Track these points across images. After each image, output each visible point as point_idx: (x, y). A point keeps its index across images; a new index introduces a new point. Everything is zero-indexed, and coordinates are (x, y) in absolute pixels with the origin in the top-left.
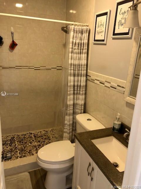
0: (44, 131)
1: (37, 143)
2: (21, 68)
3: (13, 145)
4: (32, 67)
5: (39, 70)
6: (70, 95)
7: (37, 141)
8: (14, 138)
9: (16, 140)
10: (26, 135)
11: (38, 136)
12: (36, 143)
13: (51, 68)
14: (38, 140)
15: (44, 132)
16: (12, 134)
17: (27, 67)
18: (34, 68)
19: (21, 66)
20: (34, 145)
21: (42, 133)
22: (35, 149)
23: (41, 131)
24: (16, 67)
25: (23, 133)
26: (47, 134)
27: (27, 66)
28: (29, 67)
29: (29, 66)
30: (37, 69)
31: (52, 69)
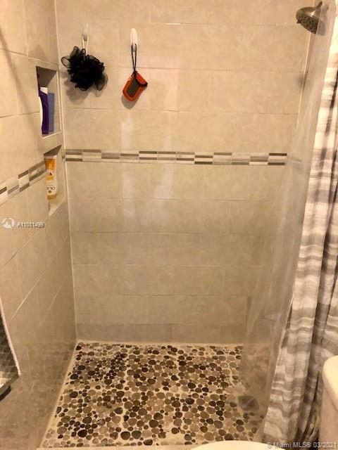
0: (213, 348)
1: (185, 389)
2: (155, 159)
3: (116, 381)
4: (189, 153)
5: (211, 163)
6: (306, 273)
7: (184, 384)
8: (123, 356)
9: (127, 363)
10: (156, 352)
11: (191, 363)
12: (179, 388)
13: (248, 157)
14: (187, 377)
15: (210, 354)
16: (122, 344)
17: (174, 156)
18: (193, 160)
19: (155, 153)
20: (174, 396)
21: (205, 356)
22: (175, 412)
23: (202, 349)
24: (141, 155)
25: (151, 344)
26: (219, 363)
27: (174, 153)
28: (178, 156)
29: (179, 153)
30: (203, 161)
31: (251, 163)
